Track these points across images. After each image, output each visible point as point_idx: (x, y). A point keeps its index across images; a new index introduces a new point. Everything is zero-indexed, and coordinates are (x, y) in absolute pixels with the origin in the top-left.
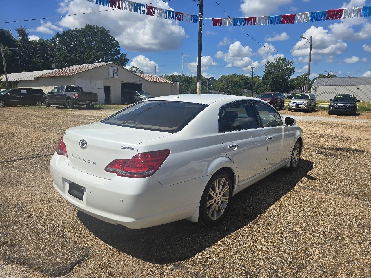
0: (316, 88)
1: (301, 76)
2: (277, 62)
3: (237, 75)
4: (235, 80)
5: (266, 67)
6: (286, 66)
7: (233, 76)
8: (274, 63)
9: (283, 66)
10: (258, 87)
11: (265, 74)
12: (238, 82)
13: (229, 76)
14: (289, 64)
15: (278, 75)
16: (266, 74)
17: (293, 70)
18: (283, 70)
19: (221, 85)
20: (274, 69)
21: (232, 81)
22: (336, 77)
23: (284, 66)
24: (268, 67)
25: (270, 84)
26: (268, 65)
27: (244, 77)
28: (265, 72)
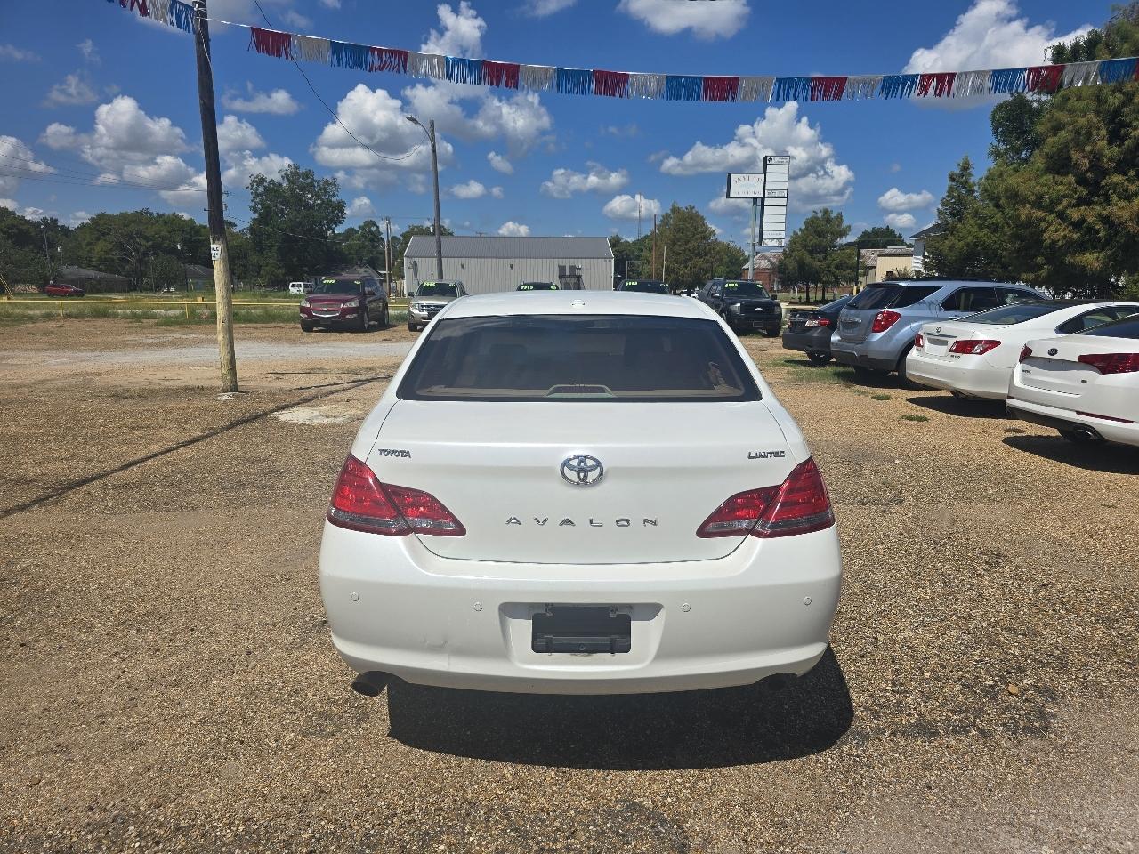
0: (415, 264)
1: (357, 229)
2: (288, 180)
3: (155, 215)
4: (150, 231)
5: (257, 195)
6: (318, 197)
7: (140, 218)
8: (280, 185)
9: (309, 196)
10: (239, 258)
11: (256, 216)
12: (164, 238)
13: (123, 216)
14: (325, 189)
15: (300, 223)
16: (260, 215)
17: (340, 207)
18: (310, 208)
19: (97, 248)
20: (281, 203)
21: (141, 235)
22: (451, 234)
23: (313, 196)
24: (261, 195)
25: (279, 248)
26: (261, 189)
27: (182, 223)
28: (255, 210)
